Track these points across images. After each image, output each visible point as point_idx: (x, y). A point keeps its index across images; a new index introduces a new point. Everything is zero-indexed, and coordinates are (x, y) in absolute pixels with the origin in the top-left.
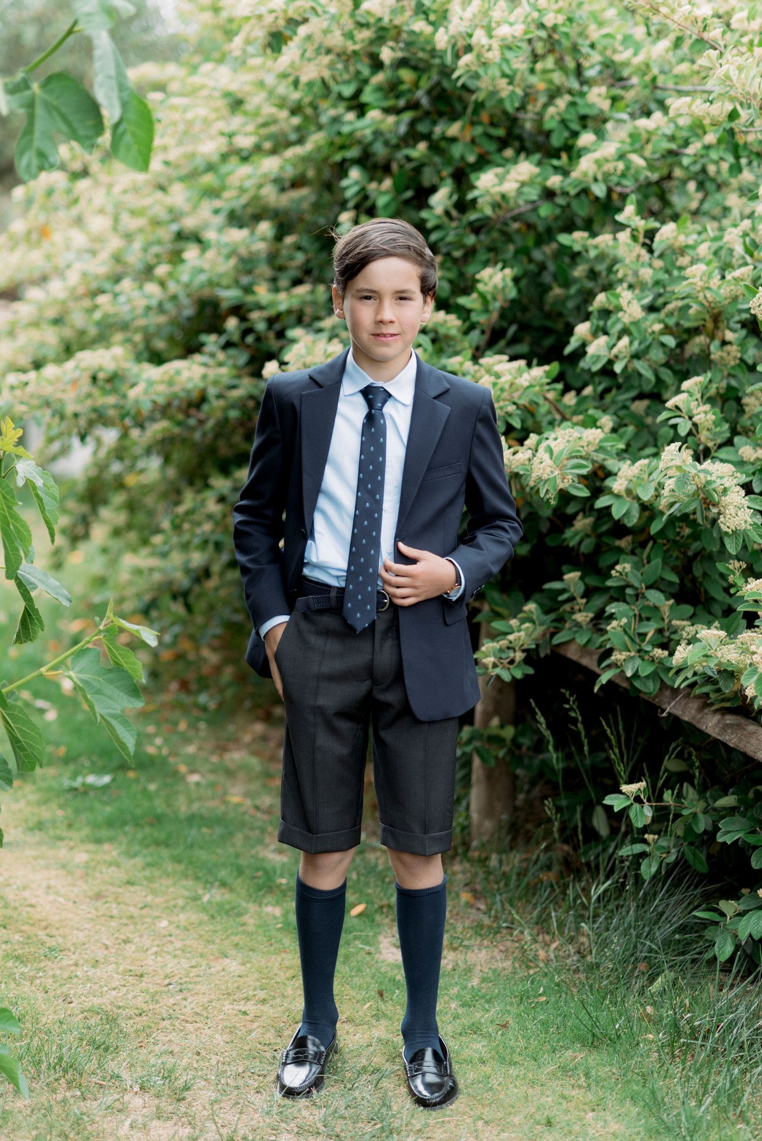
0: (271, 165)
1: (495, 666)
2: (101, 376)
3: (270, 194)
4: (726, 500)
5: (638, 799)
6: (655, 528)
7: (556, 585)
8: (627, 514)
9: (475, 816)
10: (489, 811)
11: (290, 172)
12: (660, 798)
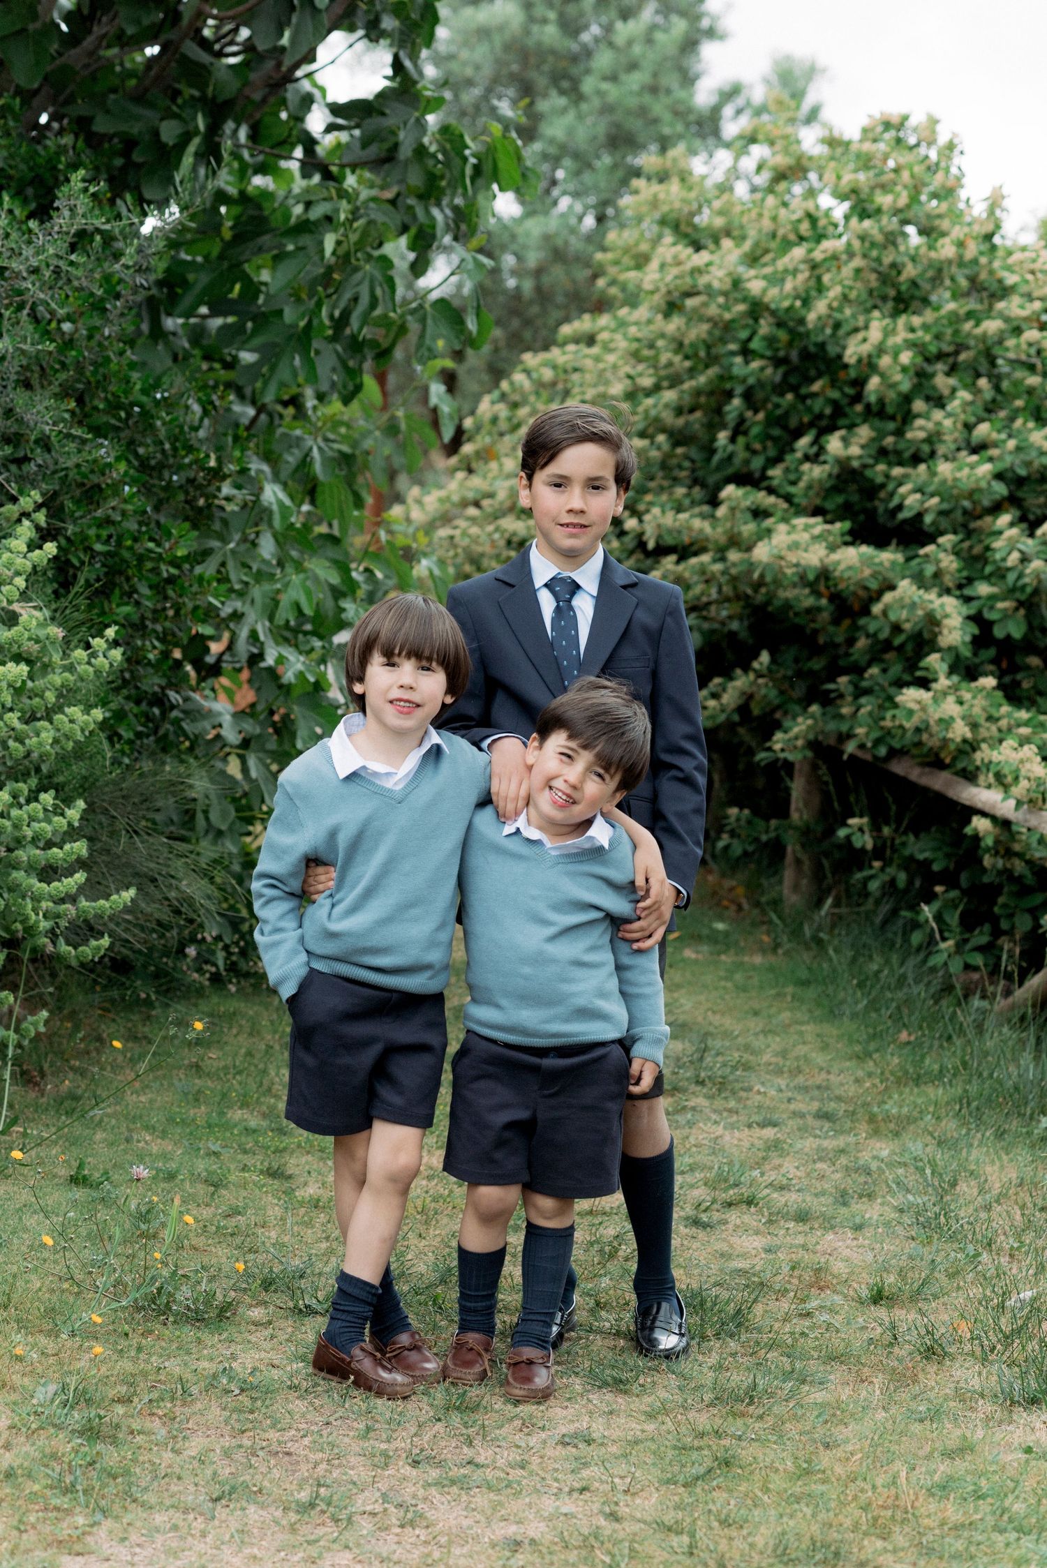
0: (669, 396)
1: (782, 750)
2: (515, 539)
3: (668, 417)
4: (946, 622)
5: (861, 830)
6: (897, 641)
7: (831, 686)
8: (880, 630)
9: (786, 892)
10: (796, 888)
11: (687, 400)
12: (879, 830)
